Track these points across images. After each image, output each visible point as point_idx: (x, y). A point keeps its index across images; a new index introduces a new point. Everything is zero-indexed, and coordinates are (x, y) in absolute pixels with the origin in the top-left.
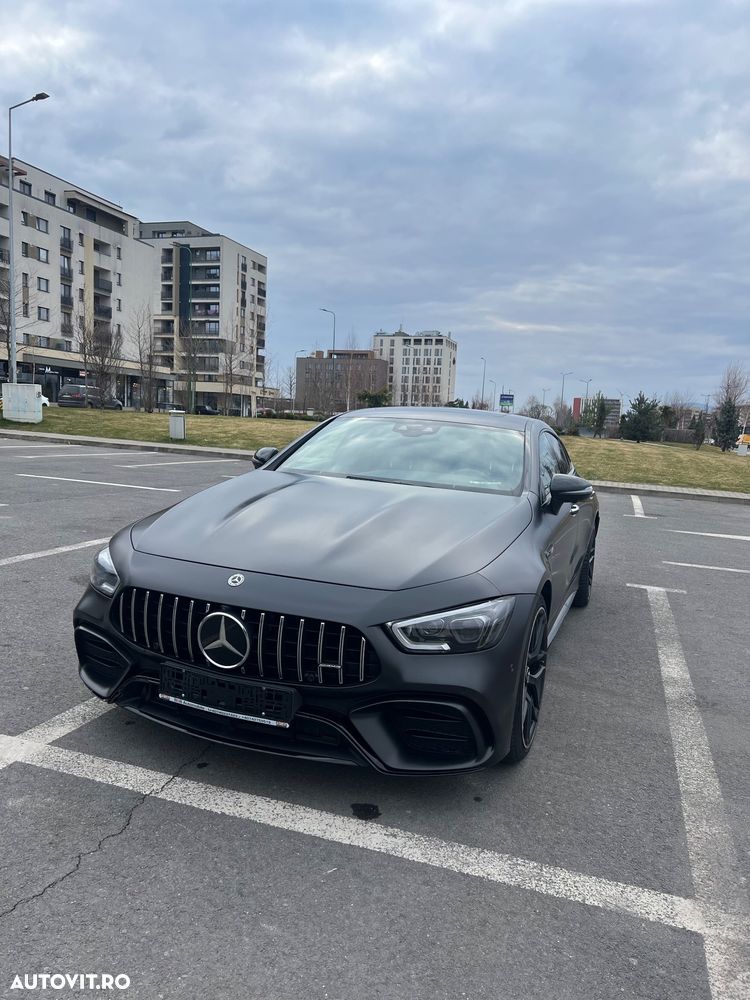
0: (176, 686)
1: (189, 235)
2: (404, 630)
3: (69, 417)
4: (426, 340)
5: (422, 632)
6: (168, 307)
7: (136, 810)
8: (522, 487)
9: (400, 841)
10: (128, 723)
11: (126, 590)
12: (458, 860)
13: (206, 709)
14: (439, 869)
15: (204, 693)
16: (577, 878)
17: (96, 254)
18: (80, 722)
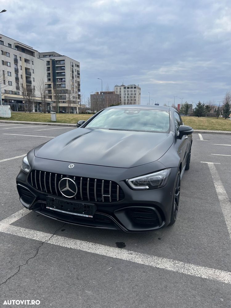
0: (52, 204)
1: (55, 56)
2: (132, 182)
3: (20, 115)
4: (131, 87)
5: (139, 182)
6: (49, 80)
7: (40, 248)
8: (169, 130)
9: (133, 256)
10: (38, 216)
11: (33, 171)
12: (154, 262)
13: (63, 212)
14: (148, 266)
15: (62, 206)
16: (198, 268)
17: (25, 63)
18: (21, 216)
